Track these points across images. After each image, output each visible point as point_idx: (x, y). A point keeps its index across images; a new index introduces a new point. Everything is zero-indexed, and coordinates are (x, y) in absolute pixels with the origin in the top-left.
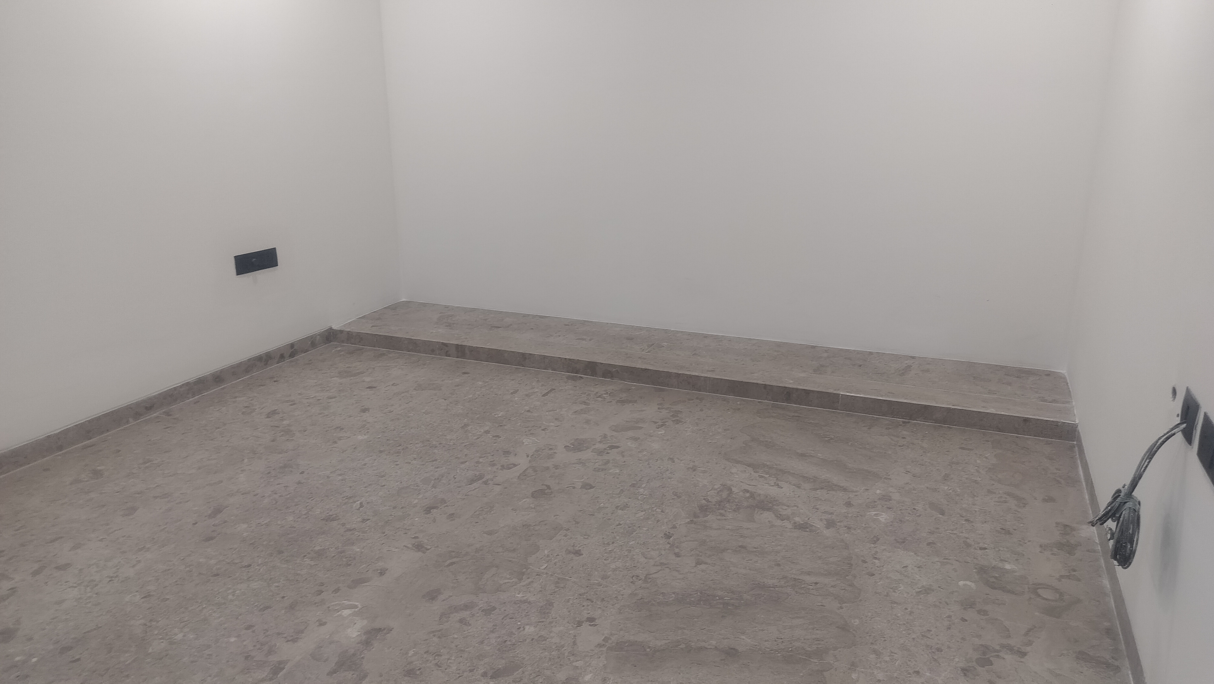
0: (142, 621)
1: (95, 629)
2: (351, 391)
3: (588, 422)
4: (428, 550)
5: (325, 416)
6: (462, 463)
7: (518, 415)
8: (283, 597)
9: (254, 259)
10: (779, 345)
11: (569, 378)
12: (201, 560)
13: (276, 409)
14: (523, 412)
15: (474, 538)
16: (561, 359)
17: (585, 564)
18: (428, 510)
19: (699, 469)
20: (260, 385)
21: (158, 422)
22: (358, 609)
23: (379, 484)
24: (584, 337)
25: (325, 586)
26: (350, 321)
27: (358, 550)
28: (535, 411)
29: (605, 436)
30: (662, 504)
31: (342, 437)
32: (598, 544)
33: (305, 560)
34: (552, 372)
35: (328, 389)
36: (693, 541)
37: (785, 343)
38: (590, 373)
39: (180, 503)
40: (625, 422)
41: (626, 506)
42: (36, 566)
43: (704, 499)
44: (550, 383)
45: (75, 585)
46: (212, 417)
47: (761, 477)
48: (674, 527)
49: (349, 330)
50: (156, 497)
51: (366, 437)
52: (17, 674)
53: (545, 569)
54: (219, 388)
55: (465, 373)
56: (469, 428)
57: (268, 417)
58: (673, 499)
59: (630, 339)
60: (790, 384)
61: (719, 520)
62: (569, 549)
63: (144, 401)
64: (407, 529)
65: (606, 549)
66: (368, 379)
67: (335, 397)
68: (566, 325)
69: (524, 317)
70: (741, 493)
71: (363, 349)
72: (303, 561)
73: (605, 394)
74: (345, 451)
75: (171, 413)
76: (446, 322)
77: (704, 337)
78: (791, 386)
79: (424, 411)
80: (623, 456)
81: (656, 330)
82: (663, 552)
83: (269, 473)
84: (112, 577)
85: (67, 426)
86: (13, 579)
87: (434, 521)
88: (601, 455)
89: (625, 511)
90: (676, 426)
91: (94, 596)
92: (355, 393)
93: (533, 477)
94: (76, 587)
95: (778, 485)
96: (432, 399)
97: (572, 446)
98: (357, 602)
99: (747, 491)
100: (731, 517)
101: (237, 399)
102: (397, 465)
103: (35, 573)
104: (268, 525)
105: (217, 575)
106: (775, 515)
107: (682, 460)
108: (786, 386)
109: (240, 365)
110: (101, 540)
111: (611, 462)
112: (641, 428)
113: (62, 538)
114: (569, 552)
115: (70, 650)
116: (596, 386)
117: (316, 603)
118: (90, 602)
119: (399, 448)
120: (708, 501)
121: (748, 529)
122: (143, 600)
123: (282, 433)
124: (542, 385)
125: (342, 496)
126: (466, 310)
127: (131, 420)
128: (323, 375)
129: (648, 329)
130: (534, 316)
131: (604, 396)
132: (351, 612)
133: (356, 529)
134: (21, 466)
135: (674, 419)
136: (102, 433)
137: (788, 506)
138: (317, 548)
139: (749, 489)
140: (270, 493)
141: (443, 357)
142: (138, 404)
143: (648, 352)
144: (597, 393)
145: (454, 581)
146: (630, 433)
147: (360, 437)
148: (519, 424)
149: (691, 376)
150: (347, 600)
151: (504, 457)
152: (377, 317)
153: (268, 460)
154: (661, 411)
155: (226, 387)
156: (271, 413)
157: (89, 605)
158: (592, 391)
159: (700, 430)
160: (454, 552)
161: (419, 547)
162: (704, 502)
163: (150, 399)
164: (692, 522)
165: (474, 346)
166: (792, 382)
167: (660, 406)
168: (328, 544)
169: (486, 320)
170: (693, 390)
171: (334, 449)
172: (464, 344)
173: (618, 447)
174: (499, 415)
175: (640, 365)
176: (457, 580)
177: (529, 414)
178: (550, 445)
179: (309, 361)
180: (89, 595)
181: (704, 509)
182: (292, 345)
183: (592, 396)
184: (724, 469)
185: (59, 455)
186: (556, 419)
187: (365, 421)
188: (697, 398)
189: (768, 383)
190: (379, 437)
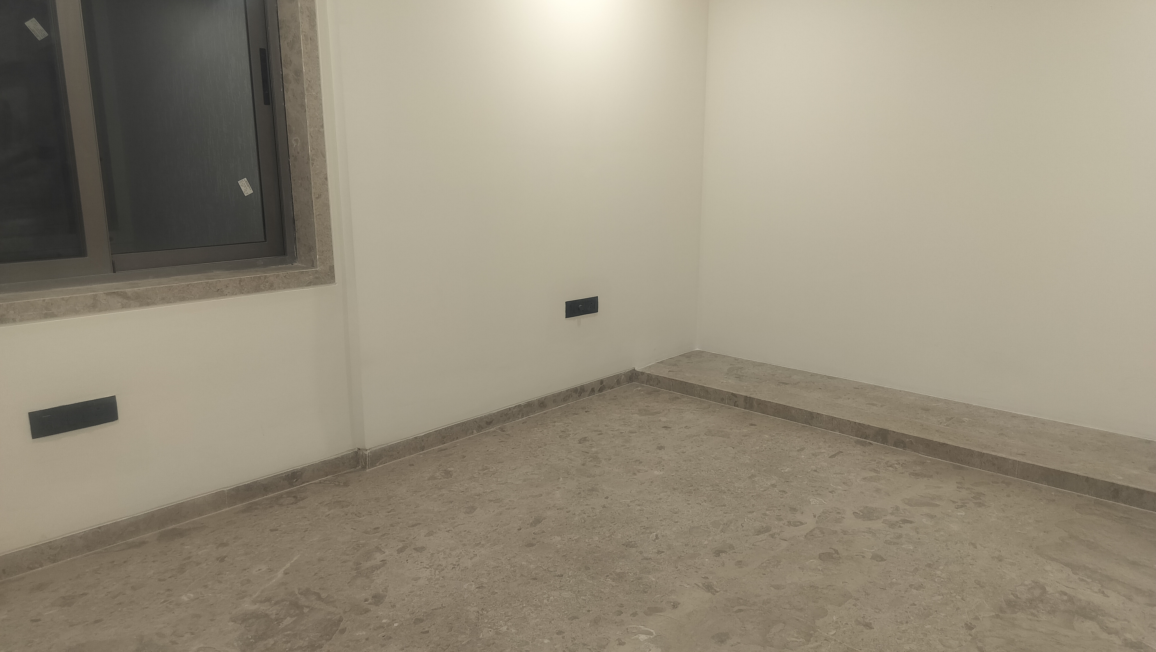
0: (476, 609)
1: (440, 608)
2: (649, 428)
3: (878, 490)
4: (718, 592)
5: (626, 448)
6: (749, 512)
7: (804, 473)
8: (589, 611)
9: (581, 305)
10: (1105, 435)
11: (857, 442)
12: (523, 563)
13: (586, 436)
14: (809, 471)
15: (762, 589)
16: (850, 423)
17: (876, 639)
18: (718, 553)
19: (1006, 560)
20: (575, 414)
21: (495, 436)
22: (653, 636)
23: (672, 520)
24: (875, 402)
25: (624, 608)
26: (651, 364)
27: (654, 579)
28: (823, 471)
29: (897, 508)
30: (963, 591)
31: (641, 470)
32: (890, 620)
33: (607, 580)
34: (840, 435)
35: (629, 424)
36: (999, 638)
37: (1110, 434)
38: (881, 440)
39: (509, 509)
40: (919, 497)
41: (920, 587)
42: (401, 545)
43: (1012, 594)
44: (838, 445)
45: (428, 566)
46: (536, 437)
47: (1082, 580)
48: (977, 618)
49: (649, 373)
50: (490, 501)
51: (661, 473)
52: (383, 634)
53: (833, 635)
54: (542, 412)
55: (752, 425)
56: (756, 479)
57: (580, 443)
58: (976, 588)
59: (926, 410)
60: (1119, 480)
61: (1030, 620)
62: (859, 619)
63: (486, 417)
64: (698, 567)
65: (898, 627)
66: (664, 419)
67: (636, 432)
68: (855, 388)
69: (811, 375)
70: (1057, 595)
71: (660, 390)
72: (606, 581)
73: (896, 464)
74: (643, 483)
75: (505, 429)
76: (735, 374)
77: (1013, 417)
78: (1119, 483)
79: (713, 456)
80: (918, 533)
81: (955, 403)
82: (964, 644)
83: (580, 493)
84: (455, 565)
85: (430, 431)
86: (384, 553)
87: (723, 564)
88: (893, 528)
89: (920, 591)
90: (978, 509)
91: (441, 578)
92: (652, 431)
93: (820, 538)
94: (428, 568)
95: (1103, 593)
96: (721, 445)
97: (861, 514)
98: (653, 630)
99: (1066, 594)
100: (1045, 620)
101: (556, 424)
102: (688, 504)
103: (400, 551)
104: (577, 541)
105: (535, 579)
106: (1100, 626)
107: (985, 547)
108: (1114, 482)
109: (559, 394)
110: (448, 531)
111: (904, 536)
112: (937, 505)
113: (420, 524)
114: (858, 623)
115: (421, 622)
116: (887, 455)
117: (616, 623)
118: (438, 583)
119: (691, 488)
120: (1017, 597)
121: (1066, 636)
122: (477, 590)
123: (591, 459)
124: (829, 447)
125: (640, 525)
126: (755, 364)
127: (475, 431)
128: (626, 411)
129: (947, 402)
130: (822, 376)
131: (896, 465)
132: (646, 638)
133: (652, 559)
134: (395, 459)
135: (976, 501)
136: (453, 440)
137: (1116, 619)
138: (618, 571)
139: (1068, 592)
140: (580, 512)
141: (731, 406)
142: (481, 419)
143: (947, 426)
144: (888, 462)
145: (742, 628)
146: (925, 510)
147: (656, 473)
148: (806, 482)
149: (997, 458)
150: (643, 625)
151: (791, 513)
152: (673, 362)
153: (579, 482)
154: (960, 490)
155: (547, 412)
156: (582, 440)
157: (437, 586)
158: (883, 460)
159: (1007, 517)
160: (742, 599)
161: (709, 588)
162: (1012, 597)
163: (491, 415)
164: (997, 616)
165: (762, 399)
166: (1121, 478)
167: (959, 485)
168: (628, 568)
169: (773, 375)
170: (998, 473)
171: (633, 480)
172: (752, 396)
173: (911, 522)
174: (786, 471)
175: (937, 438)
176: (744, 627)
177: (815, 474)
178: (838, 509)
179: (614, 397)
180: (437, 577)
181: (1013, 605)
182: (602, 382)
183: (882, 464)
184: (1036, 564)
185: (421, 454)
186: (844, 483)
187: (661, 458)
188: (1003, 482)
189: (1091, 476)
190: (673, 474)
